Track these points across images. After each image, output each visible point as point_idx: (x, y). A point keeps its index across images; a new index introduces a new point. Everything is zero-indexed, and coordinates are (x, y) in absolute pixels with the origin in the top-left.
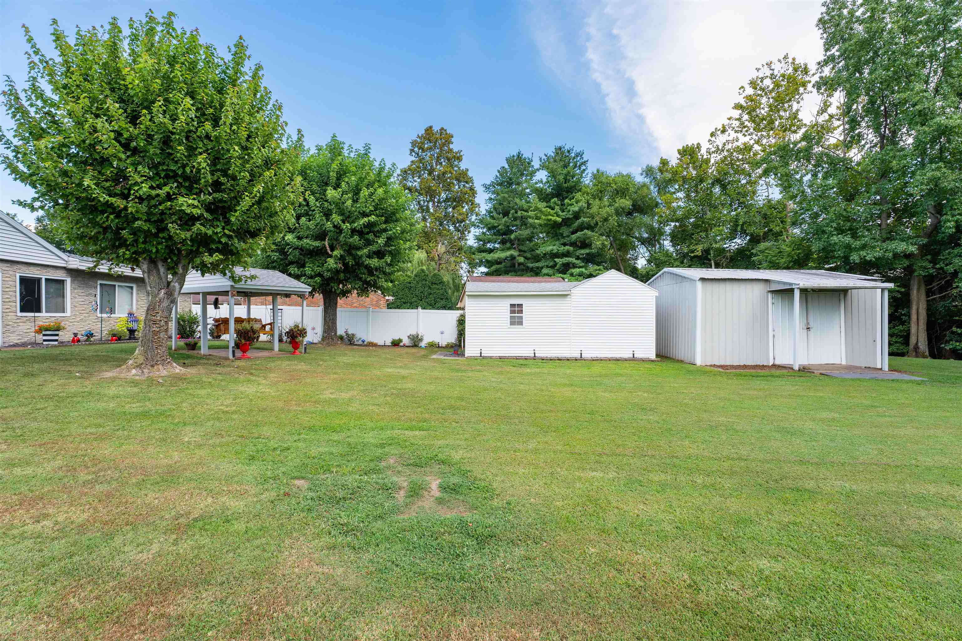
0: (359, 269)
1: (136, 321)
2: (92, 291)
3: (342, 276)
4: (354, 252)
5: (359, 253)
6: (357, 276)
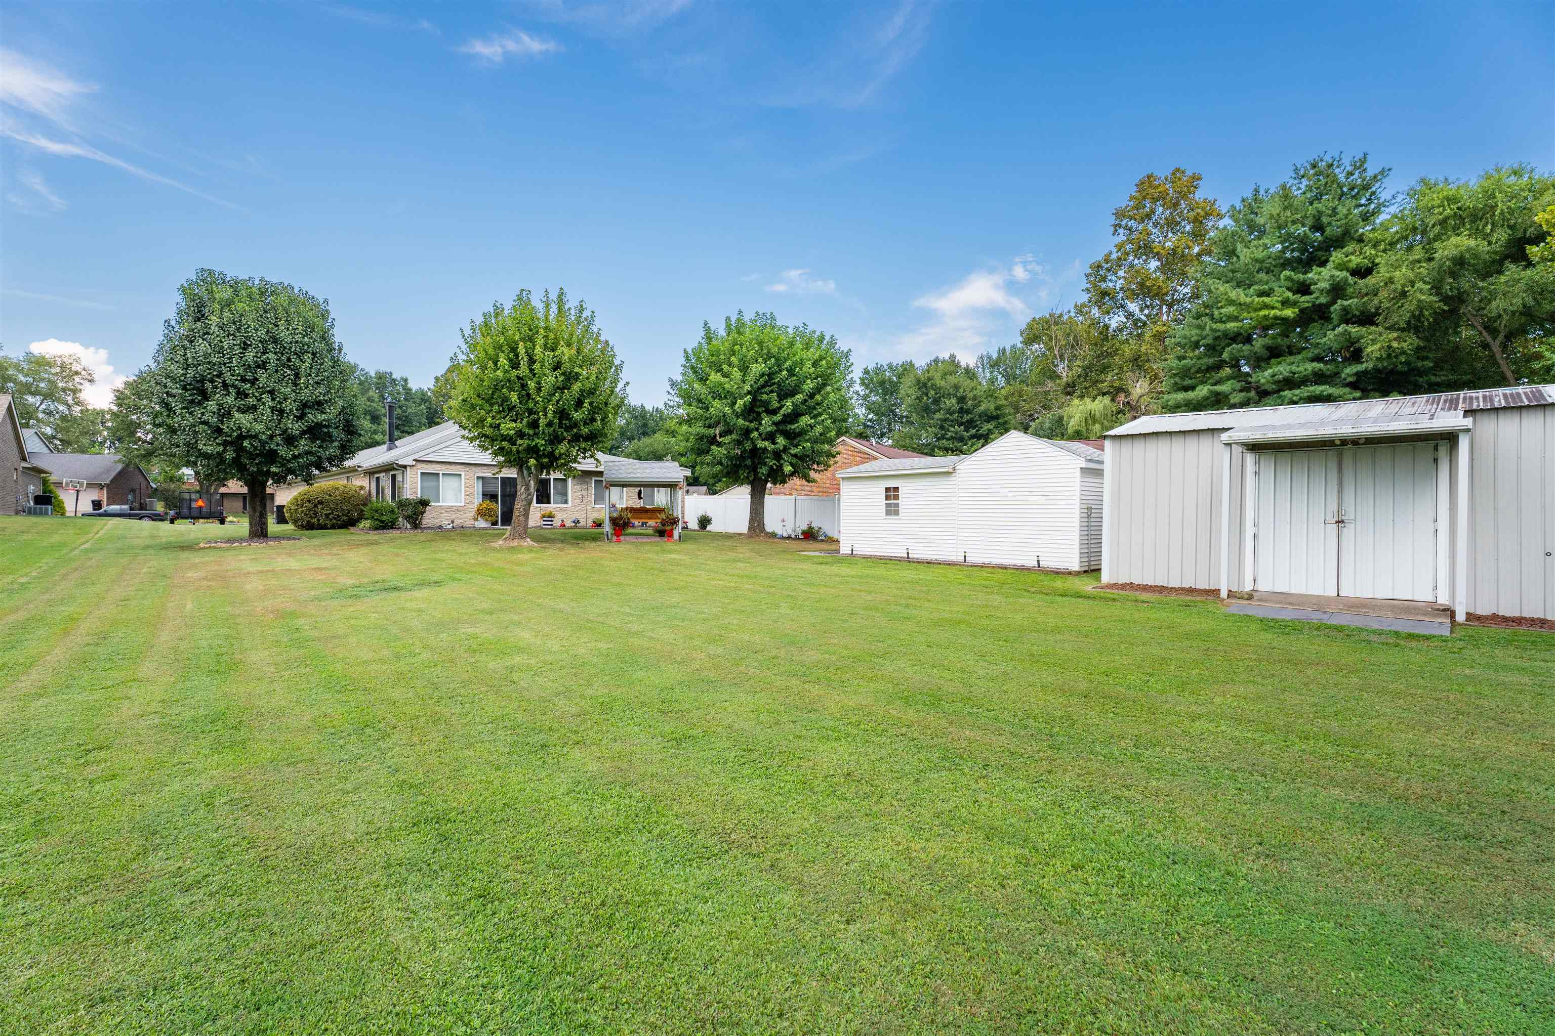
2: (587, 487)
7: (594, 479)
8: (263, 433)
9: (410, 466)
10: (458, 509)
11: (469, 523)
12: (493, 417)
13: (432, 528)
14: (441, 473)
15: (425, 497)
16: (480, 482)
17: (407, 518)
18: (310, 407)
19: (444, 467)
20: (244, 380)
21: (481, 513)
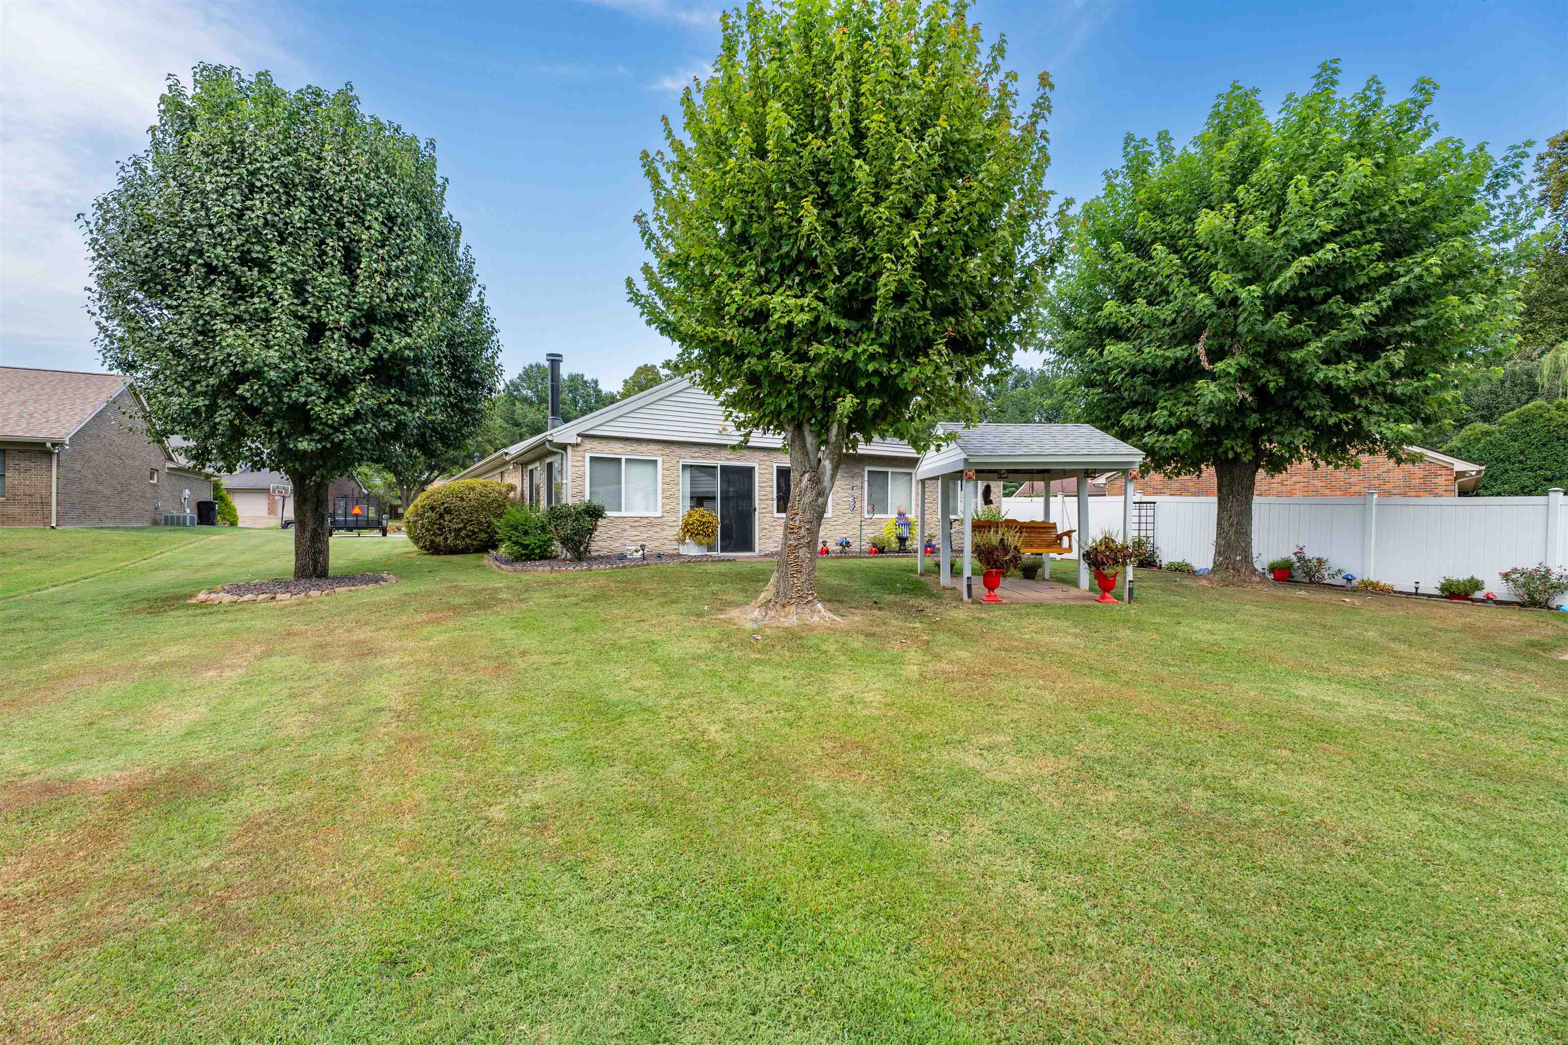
0: (1305, 398)
1: (908, 524)
2: (857, 483)
3: (1253, 420)
4: (1282, 356)
5: (1297, 355)
6: (1299, 413)
7: (867, 469)
8: (276, 367)
9: (572, 445)
10: (651, 523)
11: (669, 547)
12: (746, 292)
13: (607, 558)
14: (624, 458)
15: (596, 502)
16: (688, 475)
17: (565, 541)
18: (381, 323)
19: (629, 447)
20: (245, 260)
21: (691, 530)
